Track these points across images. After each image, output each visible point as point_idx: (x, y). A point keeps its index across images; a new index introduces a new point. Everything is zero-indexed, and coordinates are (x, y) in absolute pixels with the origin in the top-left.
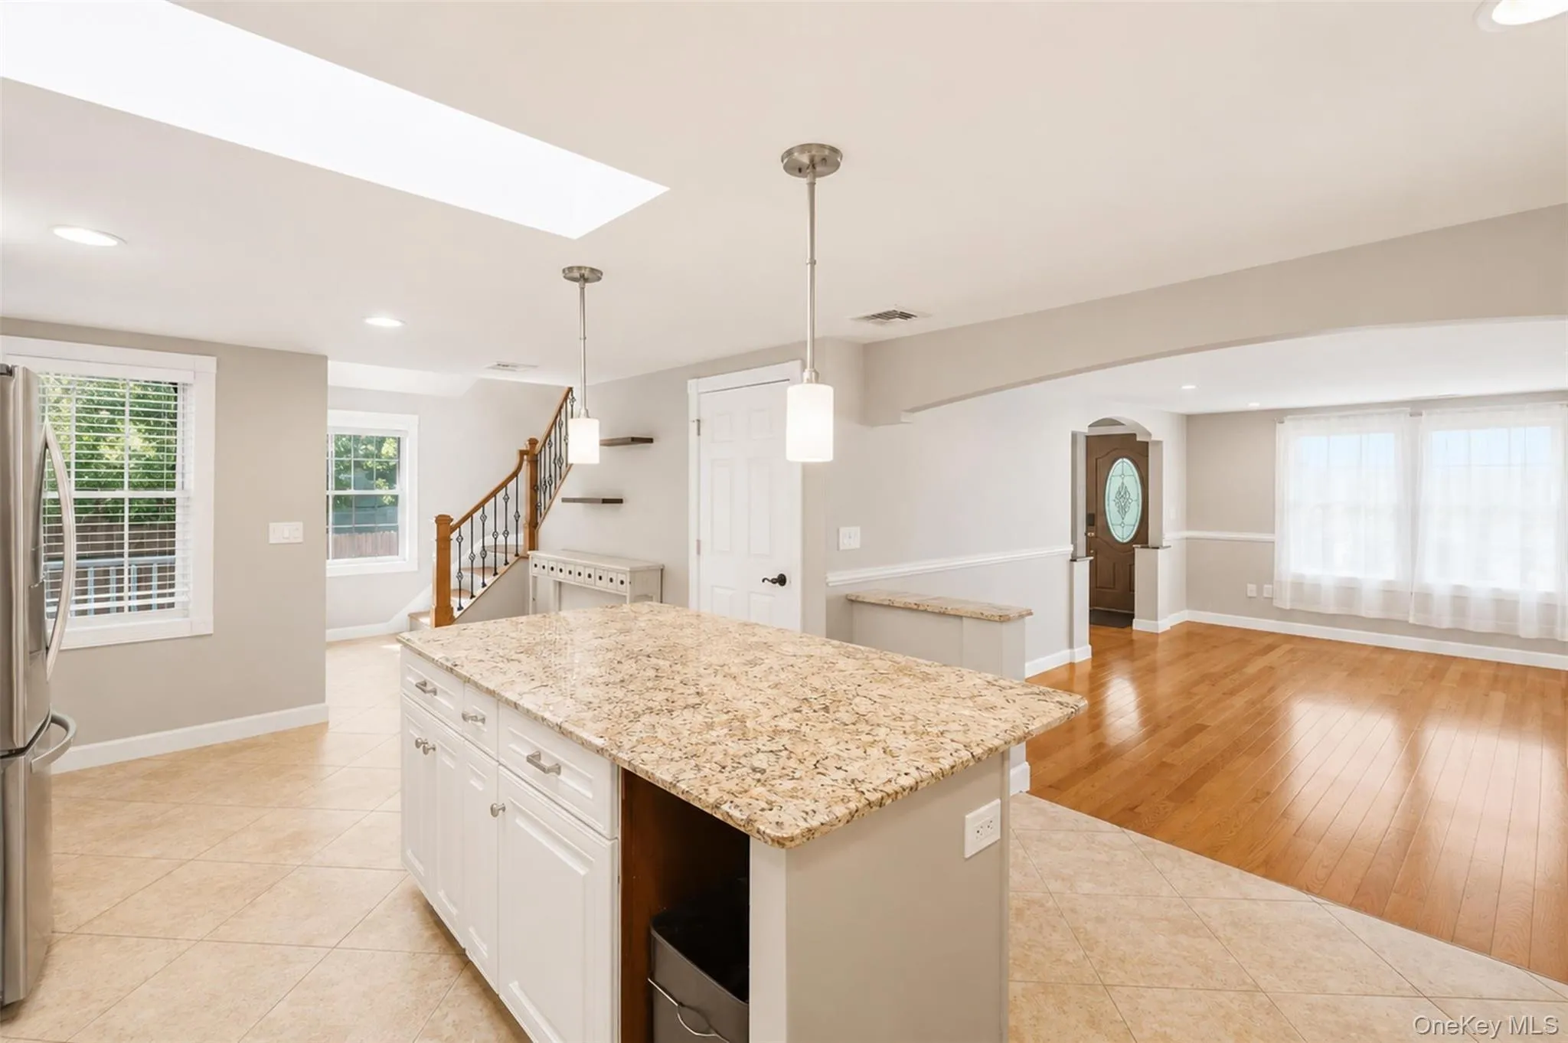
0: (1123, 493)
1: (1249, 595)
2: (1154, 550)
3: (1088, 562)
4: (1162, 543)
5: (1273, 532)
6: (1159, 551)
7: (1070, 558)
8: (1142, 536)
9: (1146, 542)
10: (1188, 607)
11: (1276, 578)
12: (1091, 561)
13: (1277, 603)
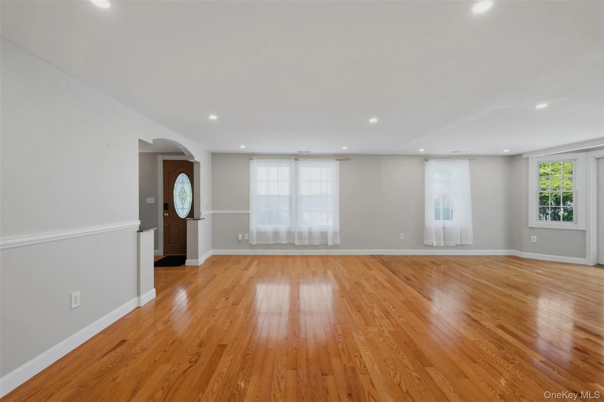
0: (183, 192)
1: (239, 239)
2: (196, 221)
3: (154, 230)
4: (200, 216)
5: (249, 210)
6: (199, 221)
7: (138, 229)
8: (191, 214)
9: (193, 217)
10: (213, 248)
11: (250, 230)
12: (155, 230)
13: (250, 242)
